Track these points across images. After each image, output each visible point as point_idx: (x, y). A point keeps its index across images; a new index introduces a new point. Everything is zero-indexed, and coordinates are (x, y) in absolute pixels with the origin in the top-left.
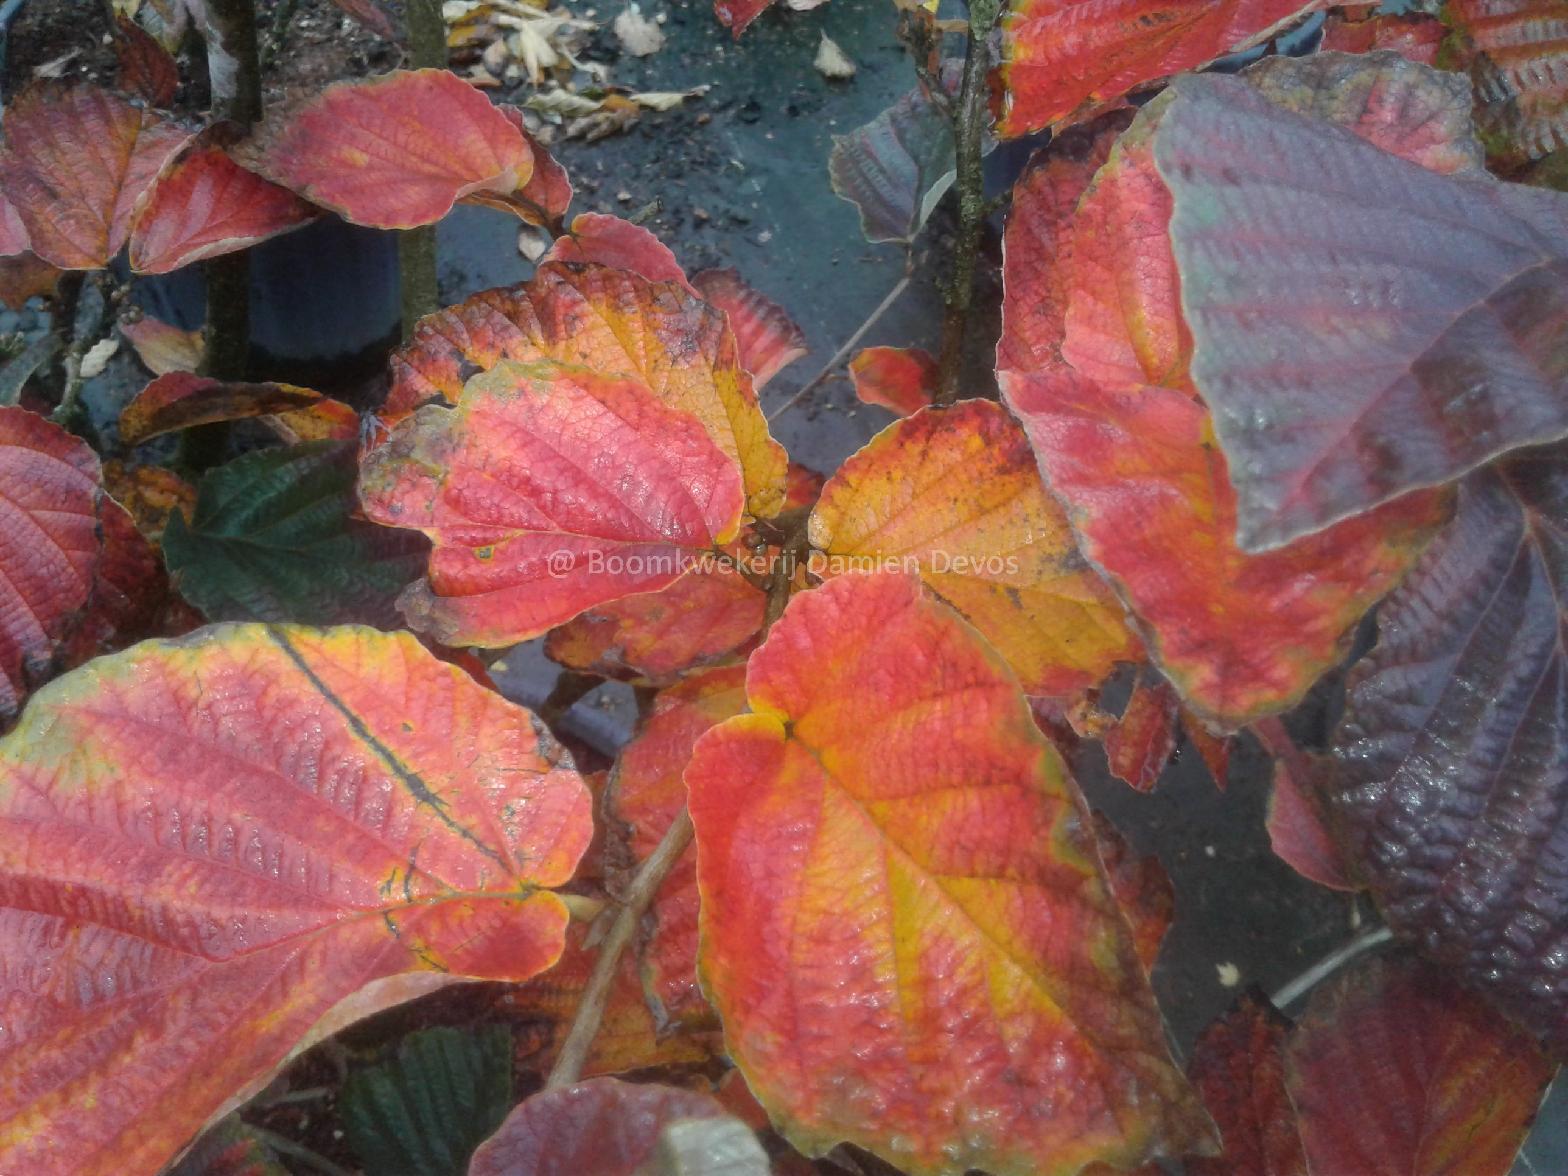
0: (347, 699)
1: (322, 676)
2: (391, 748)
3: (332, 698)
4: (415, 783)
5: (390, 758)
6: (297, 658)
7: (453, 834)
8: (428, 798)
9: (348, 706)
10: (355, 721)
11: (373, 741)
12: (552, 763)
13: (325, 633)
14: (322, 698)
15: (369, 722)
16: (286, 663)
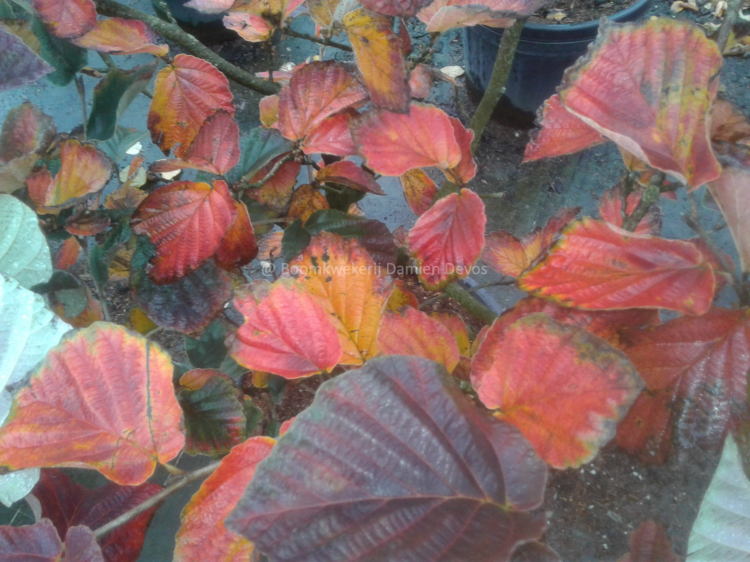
0: (151, 374)
1: (151, 364)
2: (151, 395)
3: (148, 371)
4: (150, 410)
5: (149, 397)
6: (148, 355)
7: (149, 430)
8: (150, 415)
9: (150, 377)
10: (149, 382)
11: (148, 390)
12: (181, 430)
13: (162, 351)
14: (146, 370)
15: (151, 384)
16: (145, 354)
